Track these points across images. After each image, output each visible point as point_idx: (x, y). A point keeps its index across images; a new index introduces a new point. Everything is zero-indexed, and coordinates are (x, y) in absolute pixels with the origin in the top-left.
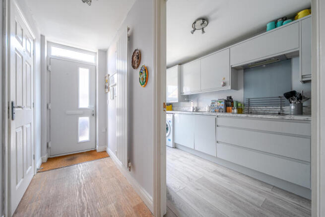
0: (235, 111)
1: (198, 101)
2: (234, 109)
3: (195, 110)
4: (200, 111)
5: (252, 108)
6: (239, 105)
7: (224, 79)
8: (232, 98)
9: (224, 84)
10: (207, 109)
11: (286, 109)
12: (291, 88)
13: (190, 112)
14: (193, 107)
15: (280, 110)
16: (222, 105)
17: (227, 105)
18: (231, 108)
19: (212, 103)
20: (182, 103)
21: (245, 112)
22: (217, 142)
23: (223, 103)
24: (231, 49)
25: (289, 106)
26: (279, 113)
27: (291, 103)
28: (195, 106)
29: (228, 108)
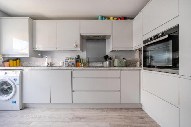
0: (82, 65)
1: (52, 57)
2: (81, 64)
3: (49, 66)
4: (55, 66)
5: (90, 63)
6: (84, 61)
7: (76, 42)
8: (80, 56)
9: (76, 46)
10: (61, 64)
11: (105, 63)
12: (106, 54)
13: (45, 67)
14: (48, 63)
15: (102, 64)
16: (74, 61)
17: (77, 61)
18: (79, 63)
19: (66, 60)
20: (34, 59)
21: (87, 66)
22: (73, 91)
23: (74, 60)
24: (81, 22)
25: (106, 62)
26: (102, 66)
27: (107, 61)
28: (50, 61)
29: (77, 63)
